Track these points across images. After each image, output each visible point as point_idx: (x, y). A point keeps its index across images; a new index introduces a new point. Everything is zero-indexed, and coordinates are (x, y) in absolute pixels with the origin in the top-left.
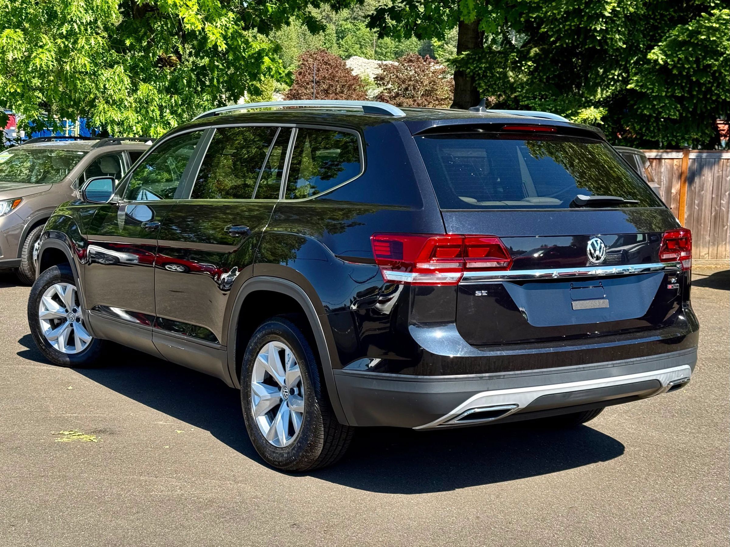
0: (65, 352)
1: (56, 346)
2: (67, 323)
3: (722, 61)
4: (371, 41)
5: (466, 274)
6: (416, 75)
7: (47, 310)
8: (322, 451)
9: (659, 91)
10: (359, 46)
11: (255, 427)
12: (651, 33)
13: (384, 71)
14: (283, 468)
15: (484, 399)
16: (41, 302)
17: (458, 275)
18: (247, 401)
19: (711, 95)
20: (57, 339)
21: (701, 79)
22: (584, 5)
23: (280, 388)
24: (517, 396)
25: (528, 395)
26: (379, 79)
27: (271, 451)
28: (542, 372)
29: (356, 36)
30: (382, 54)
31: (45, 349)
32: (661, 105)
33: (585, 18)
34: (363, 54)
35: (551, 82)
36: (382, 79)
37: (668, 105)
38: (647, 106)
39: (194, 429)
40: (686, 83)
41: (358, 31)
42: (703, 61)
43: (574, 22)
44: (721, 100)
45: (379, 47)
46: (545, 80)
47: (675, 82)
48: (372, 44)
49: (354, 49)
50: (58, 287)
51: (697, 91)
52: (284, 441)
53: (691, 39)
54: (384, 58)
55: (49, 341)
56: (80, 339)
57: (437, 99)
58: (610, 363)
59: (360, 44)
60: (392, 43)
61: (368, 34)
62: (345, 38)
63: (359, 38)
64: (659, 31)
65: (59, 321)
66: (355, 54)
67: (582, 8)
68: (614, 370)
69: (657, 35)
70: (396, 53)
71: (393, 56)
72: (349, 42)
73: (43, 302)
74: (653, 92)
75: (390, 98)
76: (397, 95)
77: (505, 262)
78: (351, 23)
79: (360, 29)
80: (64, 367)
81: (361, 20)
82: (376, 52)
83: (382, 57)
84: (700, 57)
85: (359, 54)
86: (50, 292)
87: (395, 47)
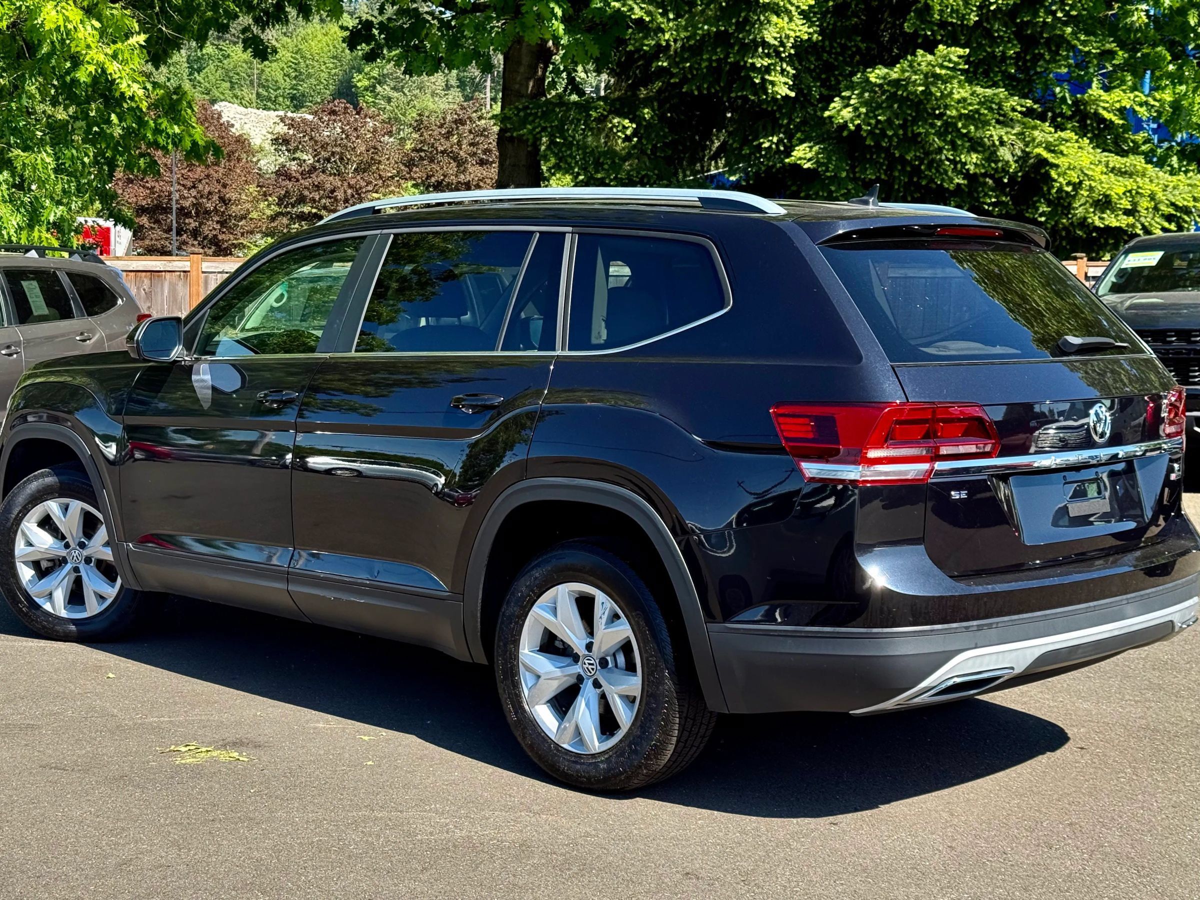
0: (66, 616)
1: (47, 607)
2: (69, 567)
3: (940, 127)
4: (249, 76)
5: (939, 466)
6: (344, 136)
7: (30, 544)
8: (672, 755)
9: (838, 168)
10: (228, 85)
11: (531, 725)
12: (823, 76)
13: (289, 129)
14: (595, 787)
15: (970, 662)
16: (19, 532)
17: (925, 466)
18: (513, 681)
19: (920, 178)
20: (51, 594)
21: (907, 153)
22: (734, 28)
23: (576, 658)
24: (1015, 654)
25: (1028, 651)
26: (280, 141)
27: (569, 761)
28: (1045, 615)
29: (223, 68)
30: (269, 99)
31: (28, 613)
32: (842, 192)
33: (736, 48)
34: (237, 98)
35: (658, 154)
36: (286, 141)
37: (853, 191)
38: (821, 194)
39: (384, 732)
40: (884, 159)
41: (225, 59)
42: (912, 125)
43: (716, 54)
44: (934, 186)
45: (264, 87)
46: (649, 152)
47: (868, 156)
48: (252, 82)
49: (221, 90)
50: (53, 506)
51: (899, 171)
52: (595, 743)
53: (897, 91)
54: (273, 107)
55: (36, 599)
56: (95, 593)
57: (381, 177)
58: (1124, 597)
59: (231, 82)
60: (285, 81)
61: (244, 65)
62: (204, 71)
63: (227, 71)
64: (836, 73)
65: (50, 564)
66: (223, 98)
67: (731, 31)
68: (1129, 609)
69: (833, 79)
70: (293, 98)
71: (288, 103)
72: (211, 77)
73: (23, 532)
74: (827, 170)
75: (302, 174)
76: (313, 169)
77: (986, 444)
78: (213, 44)
79: (229, 56)
80: (65, 641)
81: (230, 41)
82: (258, 95)
83: (269, 104)
84: (910, 118)
85: (228, 98)
86: (36, 513)
87: (291, 88)
